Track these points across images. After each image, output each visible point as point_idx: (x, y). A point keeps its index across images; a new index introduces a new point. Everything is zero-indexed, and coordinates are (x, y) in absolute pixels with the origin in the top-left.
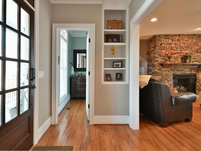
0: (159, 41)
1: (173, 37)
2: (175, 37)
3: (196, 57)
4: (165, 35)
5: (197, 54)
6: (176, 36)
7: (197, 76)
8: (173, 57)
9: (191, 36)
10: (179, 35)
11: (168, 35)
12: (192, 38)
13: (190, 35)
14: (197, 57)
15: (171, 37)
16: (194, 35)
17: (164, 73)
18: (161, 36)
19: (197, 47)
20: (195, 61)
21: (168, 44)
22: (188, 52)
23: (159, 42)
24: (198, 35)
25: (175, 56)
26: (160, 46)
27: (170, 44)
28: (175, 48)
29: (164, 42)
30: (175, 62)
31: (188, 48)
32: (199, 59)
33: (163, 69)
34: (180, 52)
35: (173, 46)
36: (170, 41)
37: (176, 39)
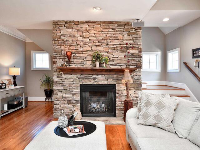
0: (57, 30)
1: (79, 26)
2: (82, 25)
3: (114, 59)
4: (66, 22)
5: (116, 54)
6: (83, 23)
7: (117, 88)
8: (79, 58)
9: (106, 25)
10: (87, 22)
11: (70, 22)
12: (108, 27)
13: (104, 22)
14: (117, 59)
15: (75, 26)
16: (111, 22)
17: (66, 82)
18: (59, 23)
19: (116, 43)
20: (113, 65)
21: (70, 36)
22: (101, 49)
23: (57, 32)
24: (117, 22)
25: (81, 55)
26: (59, 40)
27: (74, 36)
28: (82, 43)
29: (65, 33)
30: (83, 65)
31: (102, 43)
32: (119, 62)
33: (64, 76)
34: (90, 49)
35: (80, 39)
36: (75, 32)
37: (84, 29)
